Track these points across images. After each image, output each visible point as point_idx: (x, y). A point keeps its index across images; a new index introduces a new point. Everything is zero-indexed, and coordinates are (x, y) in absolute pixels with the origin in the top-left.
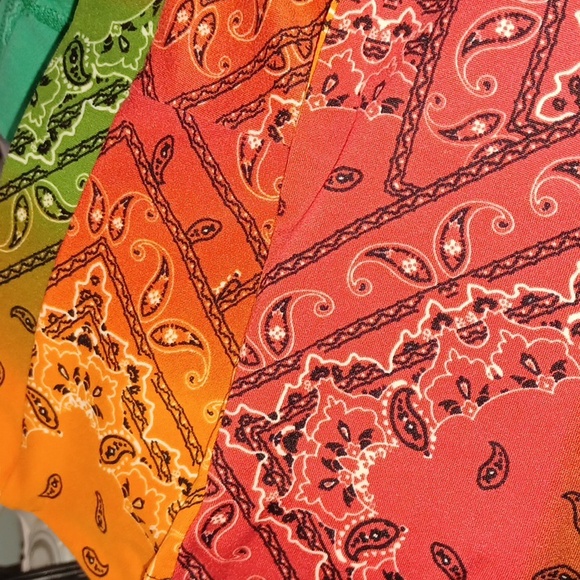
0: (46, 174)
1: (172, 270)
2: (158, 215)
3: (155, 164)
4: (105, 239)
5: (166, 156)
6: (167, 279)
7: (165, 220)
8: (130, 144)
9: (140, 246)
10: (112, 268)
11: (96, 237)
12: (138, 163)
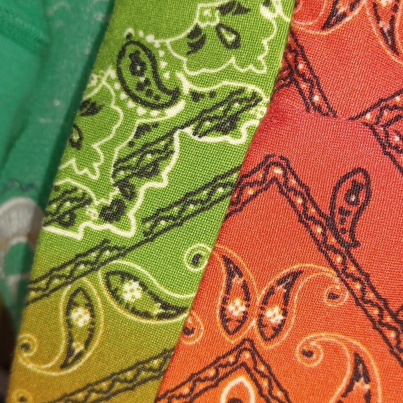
0: (123, 252)
1: (376, 372)
2: (347, 295)
3: (338, 217)
4: (252, 342)
5: (355, 203)
6: (367, 387)
7: (360, 301)
8: (284, 189)
9: (313, 344)
10: (265, 384)
11: (234, 341)
12: (304, 218)
